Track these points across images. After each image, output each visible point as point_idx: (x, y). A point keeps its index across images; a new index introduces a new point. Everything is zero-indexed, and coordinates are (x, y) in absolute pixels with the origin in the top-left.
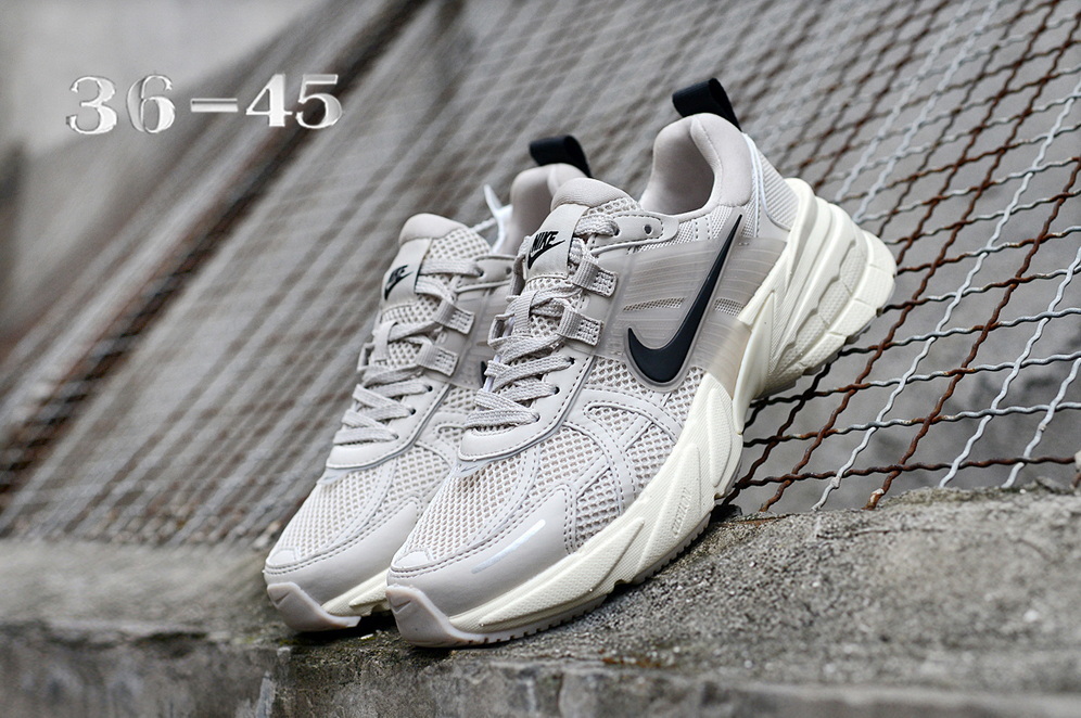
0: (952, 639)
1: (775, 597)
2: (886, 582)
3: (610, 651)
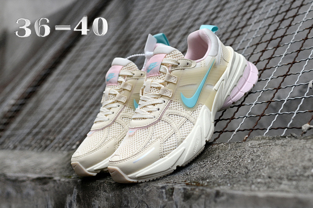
0: (290, 177)
1: (237, 165)
2: (270, 160)
3: (188, 181)
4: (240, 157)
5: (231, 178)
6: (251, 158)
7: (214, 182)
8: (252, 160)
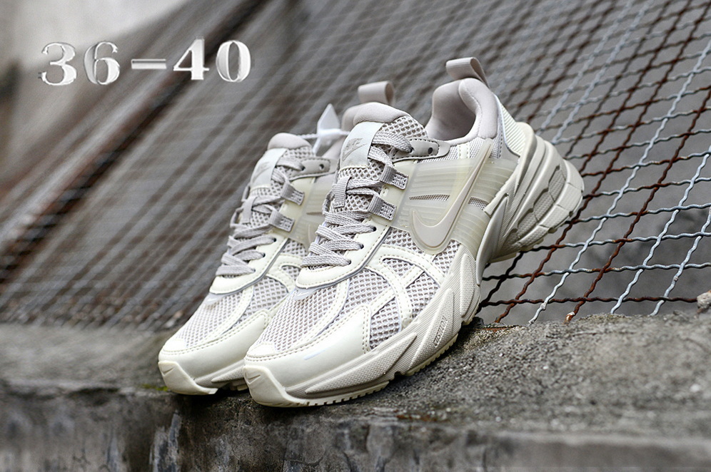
0: (640, 403)
1: (517, 376)
2: (594, 366)
3: (402, 411)
4: (524, 358)
5: (503, 403)
6: (550, 360)
7: (462, 413)
8: (552, 364)
